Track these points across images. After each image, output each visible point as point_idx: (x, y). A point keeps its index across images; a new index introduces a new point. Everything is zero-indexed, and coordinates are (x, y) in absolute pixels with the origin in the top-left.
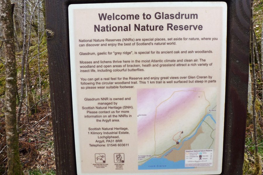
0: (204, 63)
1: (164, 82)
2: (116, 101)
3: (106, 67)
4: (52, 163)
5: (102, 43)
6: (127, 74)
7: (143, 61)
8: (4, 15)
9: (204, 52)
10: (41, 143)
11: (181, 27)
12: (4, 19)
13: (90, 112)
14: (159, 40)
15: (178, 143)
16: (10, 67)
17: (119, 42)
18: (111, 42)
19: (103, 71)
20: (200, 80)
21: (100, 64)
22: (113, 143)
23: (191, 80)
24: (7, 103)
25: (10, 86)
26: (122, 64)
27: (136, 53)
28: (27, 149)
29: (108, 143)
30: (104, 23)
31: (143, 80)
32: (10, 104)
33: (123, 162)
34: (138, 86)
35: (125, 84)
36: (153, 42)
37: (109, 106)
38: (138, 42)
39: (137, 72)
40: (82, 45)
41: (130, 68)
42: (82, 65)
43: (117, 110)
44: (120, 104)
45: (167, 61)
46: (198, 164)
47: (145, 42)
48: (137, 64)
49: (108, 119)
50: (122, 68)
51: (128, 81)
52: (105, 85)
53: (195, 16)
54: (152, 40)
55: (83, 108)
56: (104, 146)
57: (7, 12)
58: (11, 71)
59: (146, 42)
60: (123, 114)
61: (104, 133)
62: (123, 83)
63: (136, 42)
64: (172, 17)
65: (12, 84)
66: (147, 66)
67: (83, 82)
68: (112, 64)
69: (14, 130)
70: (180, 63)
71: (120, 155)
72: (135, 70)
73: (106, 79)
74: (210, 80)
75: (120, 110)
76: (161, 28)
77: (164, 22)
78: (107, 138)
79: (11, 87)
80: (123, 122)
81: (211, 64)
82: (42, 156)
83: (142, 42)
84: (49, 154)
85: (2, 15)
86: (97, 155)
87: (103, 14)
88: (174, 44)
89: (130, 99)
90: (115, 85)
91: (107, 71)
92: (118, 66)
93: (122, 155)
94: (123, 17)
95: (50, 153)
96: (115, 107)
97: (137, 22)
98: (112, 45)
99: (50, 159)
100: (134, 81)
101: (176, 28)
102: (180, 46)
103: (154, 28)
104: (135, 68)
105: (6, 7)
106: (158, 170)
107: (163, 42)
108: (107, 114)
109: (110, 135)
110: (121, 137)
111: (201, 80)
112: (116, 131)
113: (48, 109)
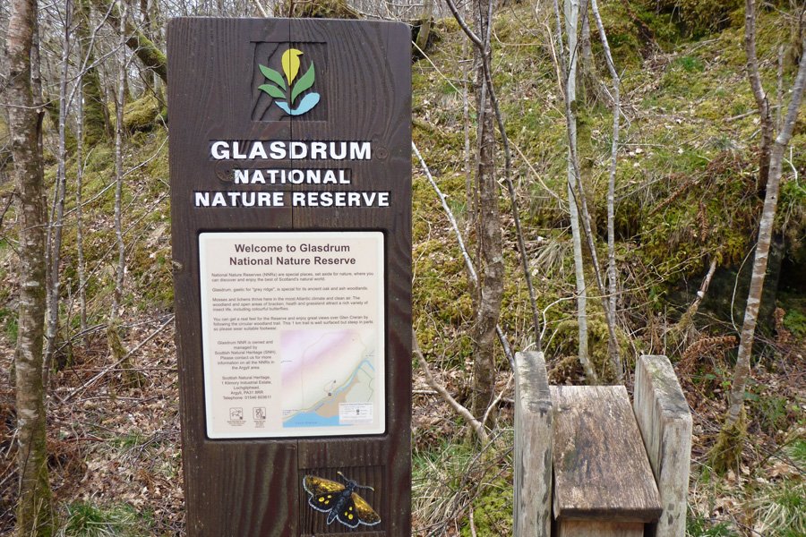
0: (358, 301)
1: (312, 323)
2: (255, 345)
3: (244, 305)
4: (121, 489)
5: (239, 278)
6: (269, 314)
7: (287, 299)
8: (20, 138)
9: (357, 288)
10: (92, 442)
11: (331, 261)
12: (19, 147)
13: (225, 358)
14: (305, 275)
15: (330, 395)
16: (32, 258)
17: (259, 278)
18: (249, 277)
19: (240, 310)
20: (353, 320)
21: (237, 302)
22: (252, 395)
23: (344, 320)
24: (22, 342)
25: (30, 302)
26: (263, 302)
27: (279, 289)
28: (57, 455)
29: (246, 395)
30: (241, 255)
31: (287, 321)
32: (30, 343)
33: (264, 418)
34: (282, 327)
35: (266, 325)
36: (299, 277)
37: (248, 350)
38: (281, 277)
39: (281, 311)
40: (216, 280)
41: (272, 307)
42: (216, 302)
43: (257, 355)
44: (261, 348)
45: (315, 299)
46: (356, 421)
47: (289, 278)
48: (281, 302)
49: (247, 366)
50: (263, 307)
51: (270, 321)
52: (243, 327)
53: (346, 248)
54: (297, 275)
55: (216, 353)
56: (241, 398)
57: (27, 131)
58: (33, 268)
59: (291, 277)
60: (264, 360)
61: (242, 383)
62: (263, 324)
63: (279, 277)
64: (320, 249)
65: (36, 298)
66: (292, 304)
67: (216, 322)
68: (251, 302)
69: (38, 405)
70: (330, 302)
71: (260, 410)
72: (277, 309)
73: (243, 319)
74: (366, 320)
75: (261, 355)
76: (307, 261)
77: (311, 255)
78: (244, 388)
79: (33, 304)
80: (264, 370)
81: (366, 303)
82: (96, 475)
83: (285, 277)
84: (113, 469)
85: (15, 139)
86: (233, 410)
87: (240, 246)
88: (323, 279)
89: (271, 342)
90: (255, 326)
91: (244, 309)
92: (258, 306)
93: (263, 410)
94: (264, 249)
95: (117, 464)
96: (254, 352)
97: (279, 255)
98: (251, 280)
99: (115, 479)
100: (276, 321)
101: (324, 261)
102: (330, 282)
103: (300, 262)
104: (278, 307)
105: (26, 121)
106: (307, 428)
107: (311, 277)
108: (245, 361)
109: (248, 385)
110: (262, 387)
111: (355, 320)
112: (255, 380)
113: (104, 355)
